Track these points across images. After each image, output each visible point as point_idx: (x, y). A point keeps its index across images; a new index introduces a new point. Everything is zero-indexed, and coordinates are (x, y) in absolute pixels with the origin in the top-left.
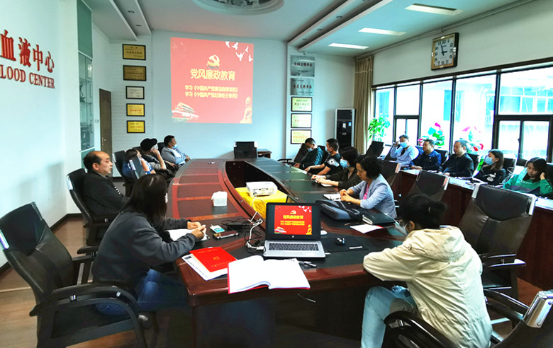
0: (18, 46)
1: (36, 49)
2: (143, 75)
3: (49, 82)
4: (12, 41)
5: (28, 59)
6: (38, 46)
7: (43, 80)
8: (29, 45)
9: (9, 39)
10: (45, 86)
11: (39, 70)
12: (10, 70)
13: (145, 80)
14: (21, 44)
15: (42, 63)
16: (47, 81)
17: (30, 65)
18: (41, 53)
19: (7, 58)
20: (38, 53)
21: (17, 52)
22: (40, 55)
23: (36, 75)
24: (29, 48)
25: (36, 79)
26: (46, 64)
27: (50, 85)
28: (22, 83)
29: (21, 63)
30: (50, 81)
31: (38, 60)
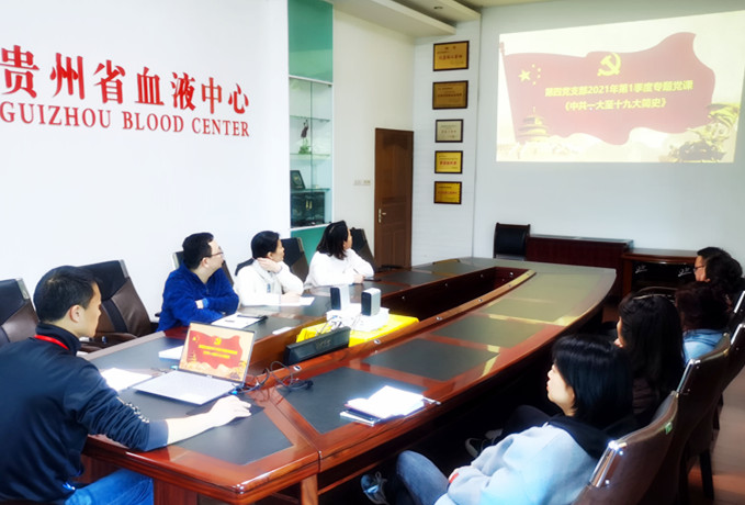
0: (171, 86)
1: (207, 84)
2: (462, 98)
3: (235, 128)
4: (157, 78)
5: (189, 101)
6: (211, 80)
7: (223, 127)
8: (193, 80)
9: (151, 79)
10: (227, 133)
11: (212, 111)
12: (152, 118)
13: (466, 107)
14: (175, 81)
15: (220, 100)
16: (231, 127)
17: (192, 107)
18: (219, 88)
19: (146, 102)
20: (212, 88)
21: (167, 92)
22: (216, 92)
23: (205, 120)
24: (191, 84)
25: (205, 126)
26: (230, 102)
27: (240, 131)
28: (176, 133)
29: (175, 105)
30: (239, 126)
31: (212, 98)
